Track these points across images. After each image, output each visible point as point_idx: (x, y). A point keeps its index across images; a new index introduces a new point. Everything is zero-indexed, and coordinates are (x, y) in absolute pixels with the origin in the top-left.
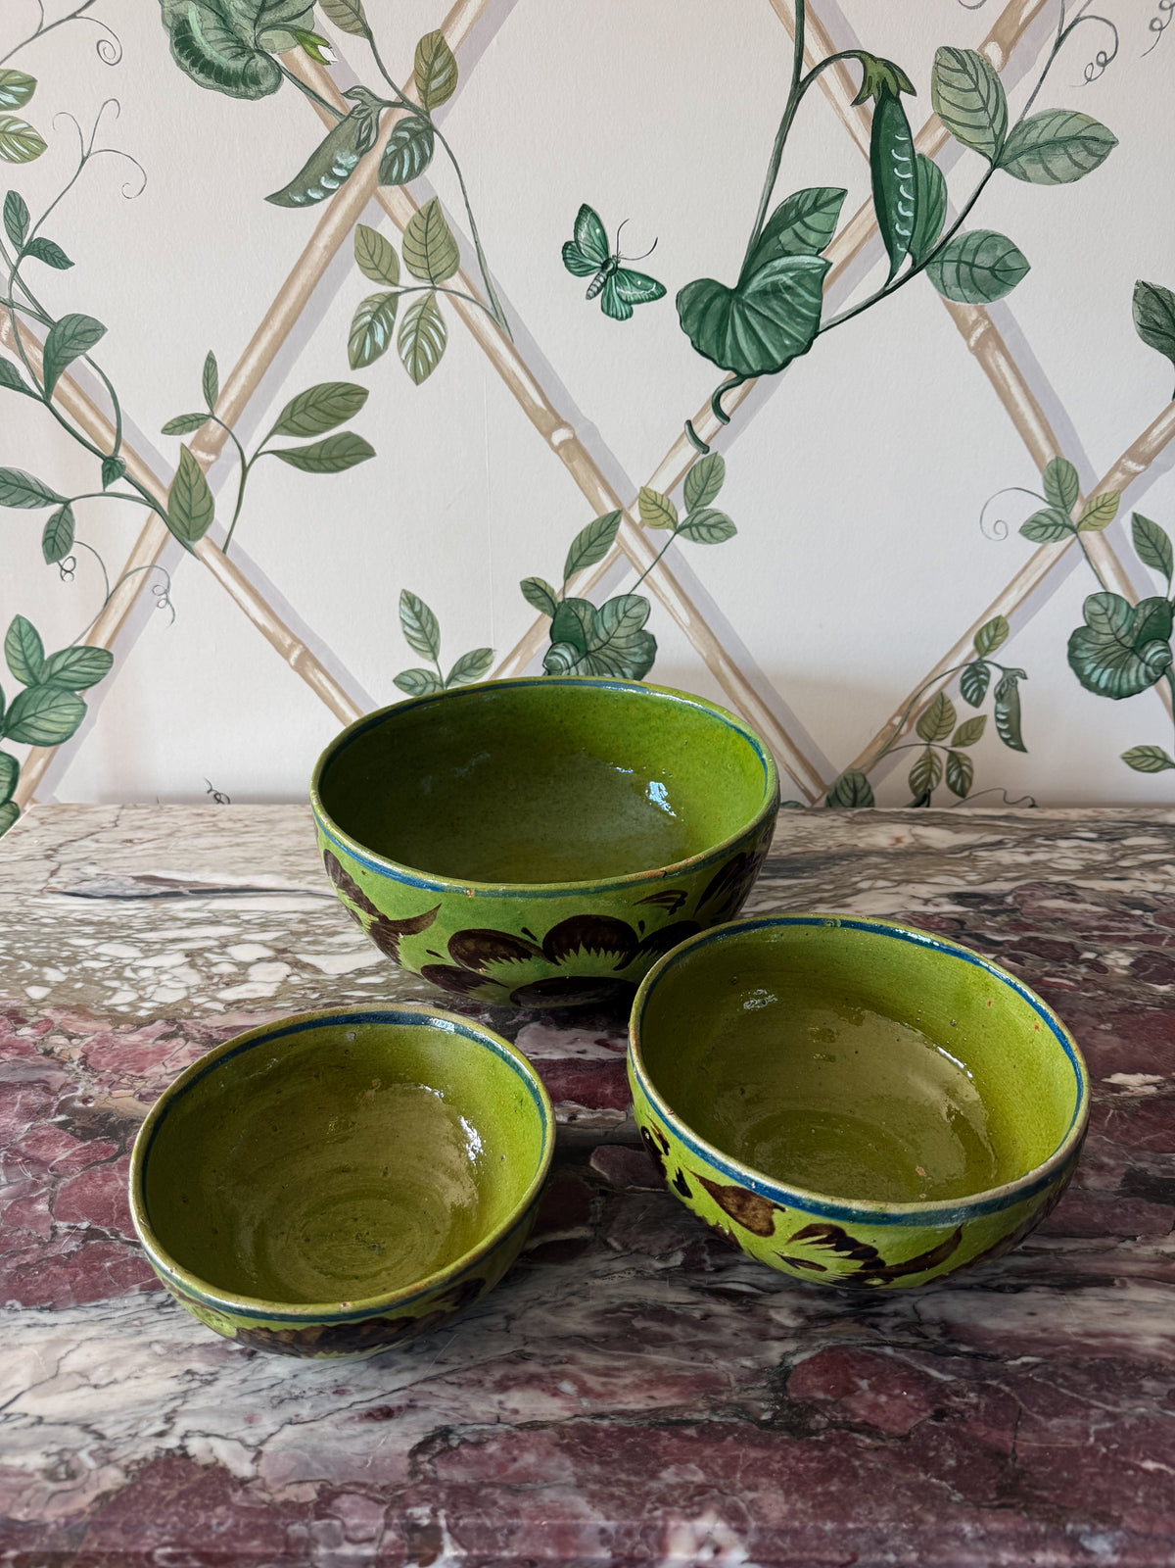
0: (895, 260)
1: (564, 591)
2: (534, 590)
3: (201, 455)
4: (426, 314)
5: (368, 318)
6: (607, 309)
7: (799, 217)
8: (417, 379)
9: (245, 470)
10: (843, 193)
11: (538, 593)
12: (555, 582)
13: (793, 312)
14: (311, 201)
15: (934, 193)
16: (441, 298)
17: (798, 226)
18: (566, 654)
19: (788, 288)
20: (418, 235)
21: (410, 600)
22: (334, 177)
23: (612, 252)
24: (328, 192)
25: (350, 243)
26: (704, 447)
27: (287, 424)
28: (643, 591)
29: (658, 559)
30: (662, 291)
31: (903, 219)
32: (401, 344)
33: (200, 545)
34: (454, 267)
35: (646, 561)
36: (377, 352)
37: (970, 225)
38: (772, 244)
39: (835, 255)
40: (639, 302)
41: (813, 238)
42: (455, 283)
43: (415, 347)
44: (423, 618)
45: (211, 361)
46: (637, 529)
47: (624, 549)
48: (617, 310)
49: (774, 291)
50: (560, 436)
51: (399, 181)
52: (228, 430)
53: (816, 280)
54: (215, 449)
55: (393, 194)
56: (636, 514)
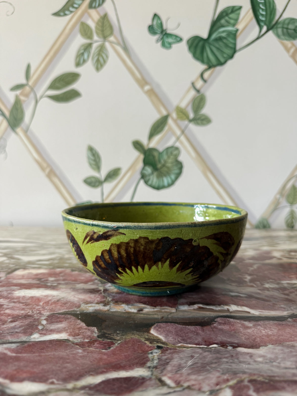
0: (261, 28)
1: (148, 144)
2: (137, 145)
3: (22, 98)
4: (102, 49)
5: (82, 51)
6: (163, 45)
7: (227, 15)
8: (98, 69)
9: (37, 102)
10: (240, 8)
11: (138, 146)
12: (144, 141)
13: (227, 46)
14: (65, 15)
15: (272, 6)
16: (107, 45)
17: (227, 18)
18: (149, 170)
19: (225, 38)
20: (100, 24)
21: (91, 149)
22: (73, 7)
23: (164, 27)
24: (71, 12)
25: (78, 27)
26: (198, 91)
27: (52, 86)
28: (178, 144)
29: (183, 132)
30: (181, 40)
31: (262, 15)
32: (93, 59)
33: (19, 130)
34: (112, 33)
35: (178, 132)
36: (84, 61)
37: (285, 16)
38: (218, 24)
39: (240, 26)
40: (174, 43)
41: (232, 21)
42: (112, 39)
43: (98, 60)
44: (96, 156)
45: (29, 67)
46: (175, 121)
47: (170, 129)
48: (166, 45)
49: (220, 39)
50: (147, 88)
51: (95, 8)
52: (32, 89)
53: (234, 35)
54: (27, 96)
55: (93, 12)
56: (174, 115)
